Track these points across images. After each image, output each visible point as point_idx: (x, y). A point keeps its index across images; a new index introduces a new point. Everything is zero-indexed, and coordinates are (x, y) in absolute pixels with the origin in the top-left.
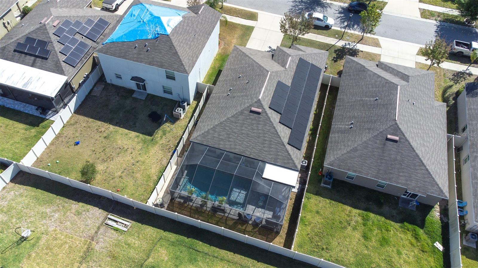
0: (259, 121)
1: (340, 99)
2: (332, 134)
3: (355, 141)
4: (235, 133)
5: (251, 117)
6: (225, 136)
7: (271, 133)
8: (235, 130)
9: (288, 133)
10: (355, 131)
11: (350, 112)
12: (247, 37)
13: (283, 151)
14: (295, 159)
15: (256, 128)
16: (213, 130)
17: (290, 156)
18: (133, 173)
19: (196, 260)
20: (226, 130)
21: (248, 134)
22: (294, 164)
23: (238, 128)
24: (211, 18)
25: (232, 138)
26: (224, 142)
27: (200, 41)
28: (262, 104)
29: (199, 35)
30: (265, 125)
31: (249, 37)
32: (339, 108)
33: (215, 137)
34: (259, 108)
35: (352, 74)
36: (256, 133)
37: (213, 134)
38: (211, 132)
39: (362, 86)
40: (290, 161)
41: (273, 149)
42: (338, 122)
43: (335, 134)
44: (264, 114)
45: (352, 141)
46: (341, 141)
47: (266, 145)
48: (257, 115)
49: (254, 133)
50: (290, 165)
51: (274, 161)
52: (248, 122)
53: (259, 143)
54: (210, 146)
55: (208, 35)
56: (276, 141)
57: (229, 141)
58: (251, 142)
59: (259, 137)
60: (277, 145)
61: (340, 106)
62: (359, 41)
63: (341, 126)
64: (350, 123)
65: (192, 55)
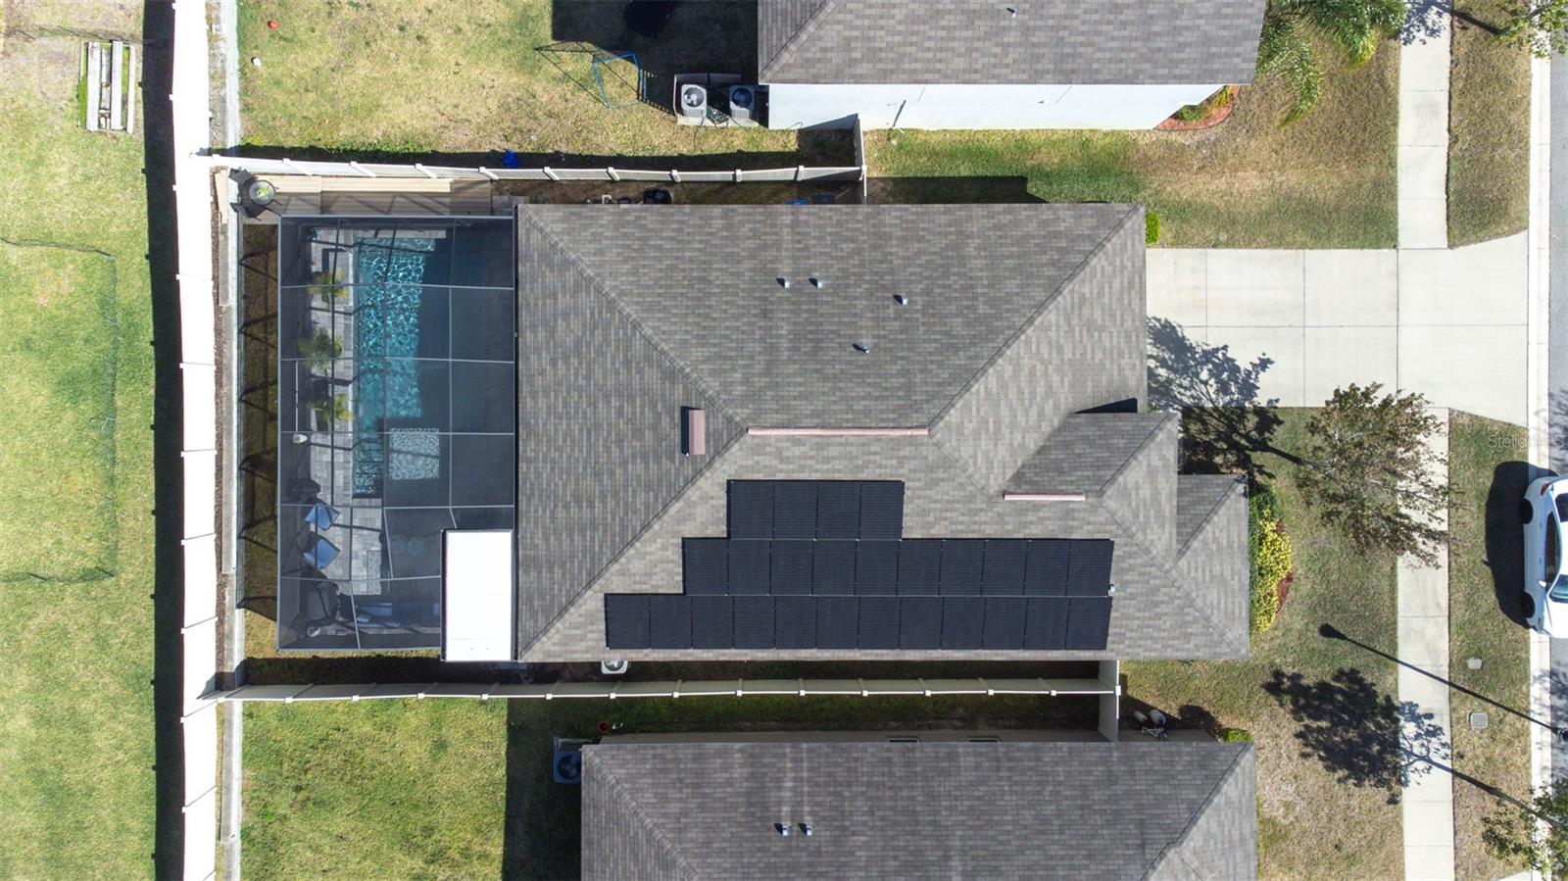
0: (658, 459)
1: (952, 757)
2: (741, 751)
3: (708, 855)
4: (588, 378)
5: (665, 421)
6: (570, 341)
7: (622, 520)
8: (598, 374)
9: (654, 583)
10: (760, 850)
11: (871, 813)
12: (1300, 236)
13: (572, 585)
14: (557, 636)
15: (627, 452)
16: (577, 284)
17: (560, 615)
18: (367, 44)
19: (75, 398)
20: (592, 335)
21: (597, 426)
22: (536, 638)
23: (611, 381)
24: (1186, 37)
25: (568, 369)
26: (547, 342)
27: (998, 50)
28: (726, 447)
29: (1027, 30)
30: (648, 488)
31: (1303, 246)
32: (896, 760)
33: (555, 298)
34: (707, 441)
35: (1119, 789)
36: (609, 457)
37: (563, 287)
38: (570, 276)
39: (1039, 847)
40: (541, 622)
41: (566, 542)
42: (811, 769)
43: (742, 766)
44: (689, 471)
45: (707, 843)
46: (705, 796)
47: (574, 510)
48: (678, 440)
49: (608, 450)
50: (527, 623)
51: (525, 556)
52: (642, 413)
53: (577, 479)
54: (520, 293)
55: (1062, 72)
56: (601, 547)
57: (554, 363)
58: (573, 451)
59: (597, 475)
60: (584, 556)
61: (909, 764)
62: (1469, 780)
63: (789, 784)
64: (808, 821)
65: (881, 50)
